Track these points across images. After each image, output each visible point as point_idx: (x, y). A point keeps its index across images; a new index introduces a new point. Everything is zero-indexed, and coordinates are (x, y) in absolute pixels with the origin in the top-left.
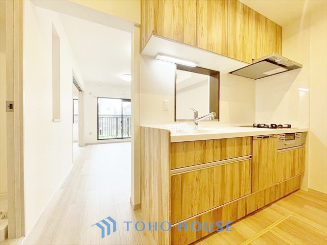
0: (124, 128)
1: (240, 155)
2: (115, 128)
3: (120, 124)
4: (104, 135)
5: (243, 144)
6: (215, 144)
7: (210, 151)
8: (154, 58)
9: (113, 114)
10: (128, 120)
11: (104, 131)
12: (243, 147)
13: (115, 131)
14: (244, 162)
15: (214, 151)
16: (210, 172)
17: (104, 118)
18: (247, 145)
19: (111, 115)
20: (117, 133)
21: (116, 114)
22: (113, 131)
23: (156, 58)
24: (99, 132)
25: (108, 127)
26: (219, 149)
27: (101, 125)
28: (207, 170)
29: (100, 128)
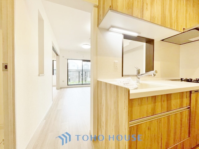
0: (83, 78)
1: (181, 106)
2: (78, 77)
3: (81, 75)
4: (71, 82)
5: (184, 97)
6: (163, 99)
7: (159, 104)
8: (108, 30)
9: (76, 69)
10: (86, 73)
11: (71, 79)
12: (184, 99)
13: (78, 79)
14: (184, 113)
15: (162, 104)
16: (159, 122)
17: (71, 72)
18: (186, 98)
19: (75, 70)
20: (79, 81)
21: (78, 69)
22: (77, 79)
23: (109, 30)
24: (69, 80)
25: (74, 77)
26: (166, 103)
27: (70, 76)
28: (156, 120)
29: (69, 78)
